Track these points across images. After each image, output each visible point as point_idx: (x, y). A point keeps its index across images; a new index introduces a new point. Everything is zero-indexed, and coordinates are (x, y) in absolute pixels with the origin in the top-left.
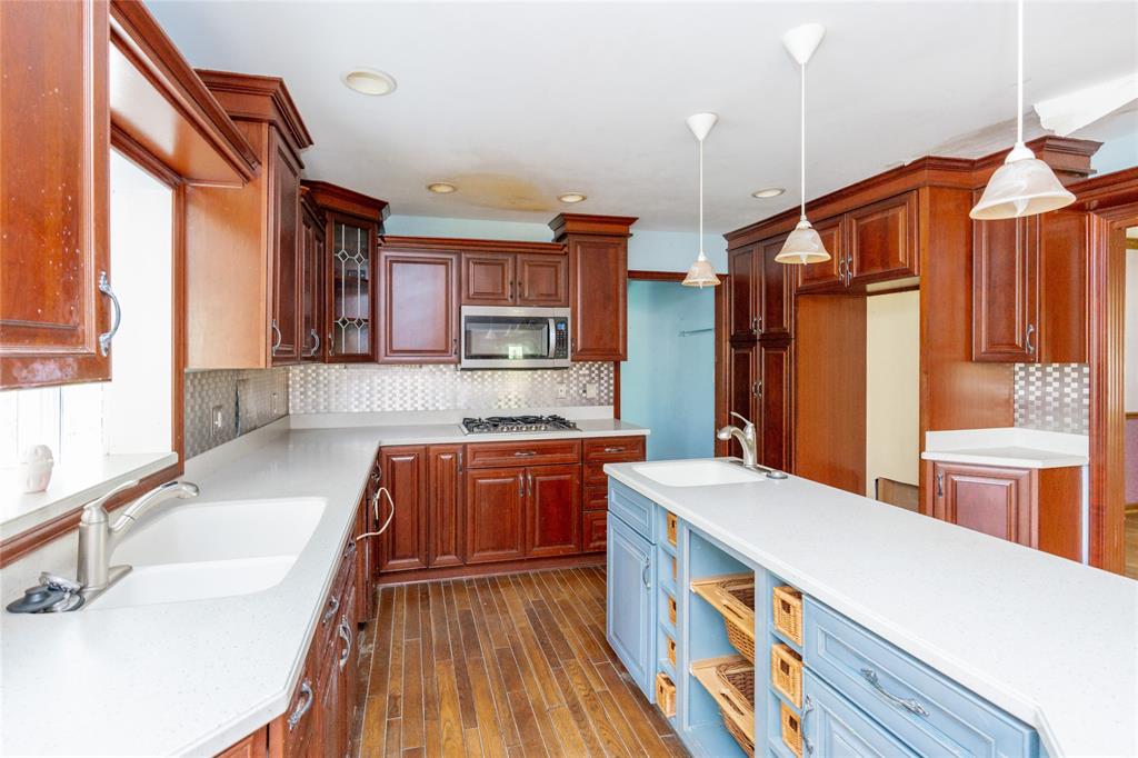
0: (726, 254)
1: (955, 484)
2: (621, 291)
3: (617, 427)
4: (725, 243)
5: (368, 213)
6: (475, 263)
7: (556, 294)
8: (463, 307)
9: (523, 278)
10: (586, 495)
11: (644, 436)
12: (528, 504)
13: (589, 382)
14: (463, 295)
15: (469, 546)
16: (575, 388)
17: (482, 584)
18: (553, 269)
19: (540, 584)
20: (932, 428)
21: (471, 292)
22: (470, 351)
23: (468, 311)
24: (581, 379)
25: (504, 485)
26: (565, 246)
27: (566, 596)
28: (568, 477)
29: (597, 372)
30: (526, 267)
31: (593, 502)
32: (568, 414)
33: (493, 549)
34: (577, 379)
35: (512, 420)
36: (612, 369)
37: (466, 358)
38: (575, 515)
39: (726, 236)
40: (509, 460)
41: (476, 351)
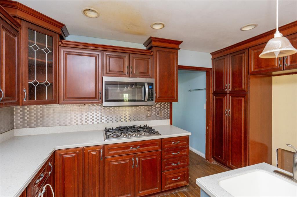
0: (211, 60)
4: (211, 57)
5: (53, 28)
6: (110, 57)
7: (148, 73)
8: (104, 77)
9: (133, 65)
10: (163, 164)
11: (188, 136)
12: (136, 172)
13: (160, 110)
14: (104, 71)
16: (154, 113)
18: (147, 61)
21: (108, 70)
22: (107, 99)
23: (106, 79)
24: (157, 109)
25: (125, 164)
26: (152, 52)
28: (155, 157)
29: (163, 106)
30: (135, 60)
31: (166, 167)
34: (155, 109)
36: (169, 104)
37: (106, 101)
38: (158, 174)
39: (211, 54)
40: (127, 151)
41: (110, 98)
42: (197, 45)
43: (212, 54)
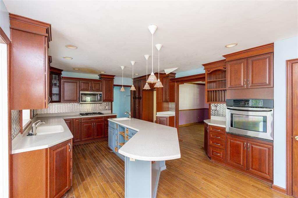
1: (160, 119)
2: (112, 89)
3: (112, 114)
4: (132, 80)
5: (59, 72)
6: (83, 83)
7: (100, 89)
9: (93, 86)
10: (105, 127)
11: (116, 115)
12: (94, 129)
13: (106, 106)
14: (80, 89)
15: (82, 138)
16: (103, 107)
17: (85, 144)
18: (99, 84)
19: (97, 143)
20: (158, 112)
21: (82, 89)
23: (81, 92)
25: (89, 125)
26: (101, 80)
27: (102, 144)
28: (102, 123)
29: (108, 104)
30: (94, 84)
32: (102, 112)
33: (87, 138)
34: (104, 105)
35: (90, 113)
36: (111, 103)
37: (81, 101)
38: (103, 130)
40: (91, 121)
41: (83, 100)
42: (127, 76)
43: (134, 79)
